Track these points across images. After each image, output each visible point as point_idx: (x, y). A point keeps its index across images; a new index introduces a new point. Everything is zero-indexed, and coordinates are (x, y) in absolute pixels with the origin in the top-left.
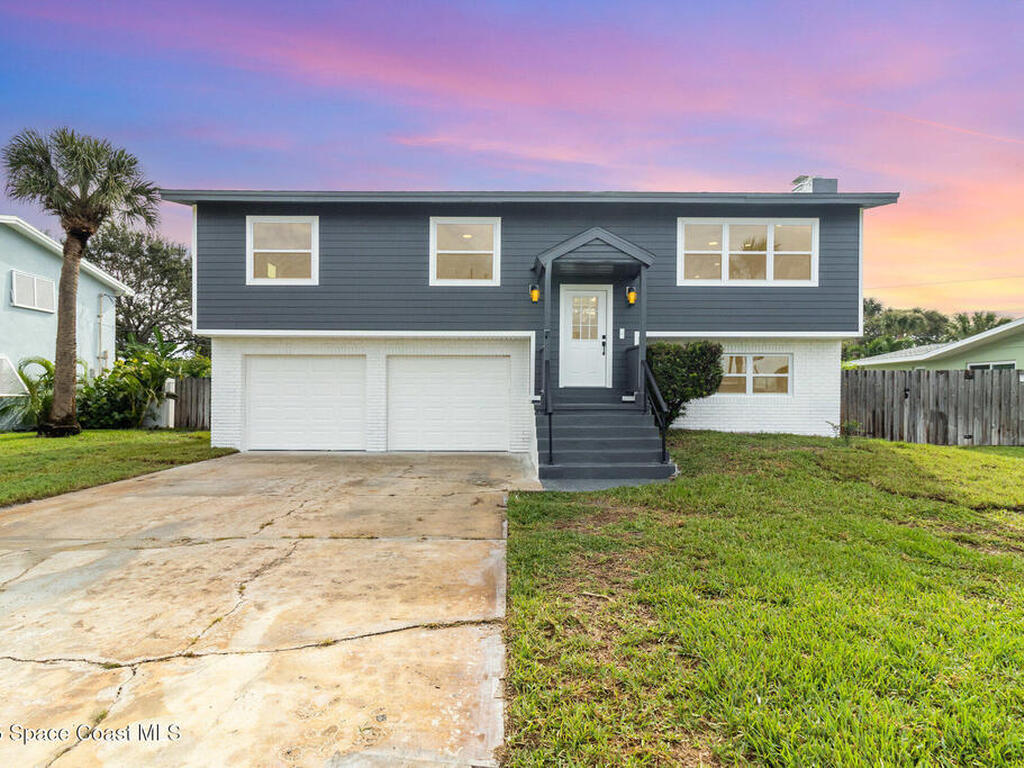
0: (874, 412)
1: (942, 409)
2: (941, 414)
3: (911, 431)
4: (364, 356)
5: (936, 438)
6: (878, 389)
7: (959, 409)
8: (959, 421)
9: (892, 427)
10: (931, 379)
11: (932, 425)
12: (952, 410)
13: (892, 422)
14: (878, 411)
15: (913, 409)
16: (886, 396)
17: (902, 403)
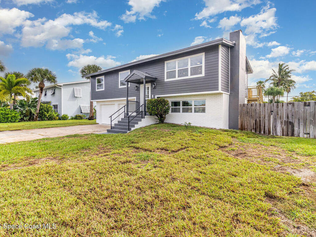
0: (256, 121)
1: (290, 120)
2: (290, 122)
3: (274, 129)
4: (114, 104)
5: (288, 133)
6: (257, 111)
7: (301, 120)
8: (301, 126)
9: (264, 127)
10: (284, 107)
11: (285, 127)
12: (297, 121)
13: (265, 125)
14: (258, 120)
15: (275, 120)
16: (261, 114)
17: (269, 117)
